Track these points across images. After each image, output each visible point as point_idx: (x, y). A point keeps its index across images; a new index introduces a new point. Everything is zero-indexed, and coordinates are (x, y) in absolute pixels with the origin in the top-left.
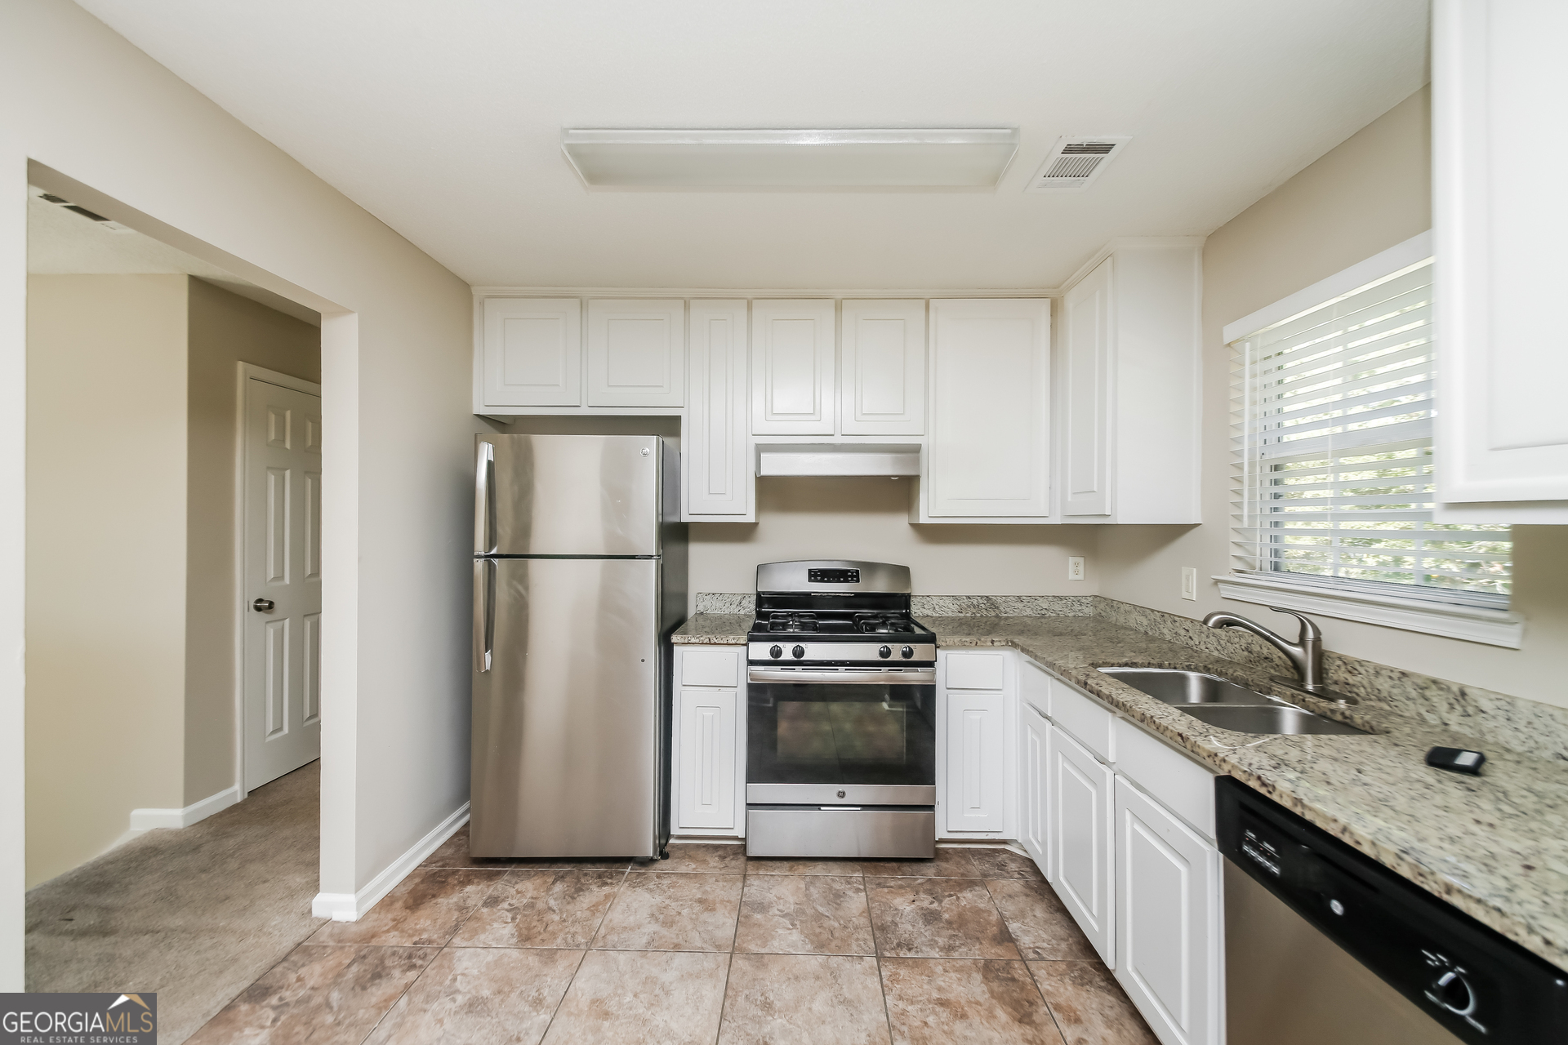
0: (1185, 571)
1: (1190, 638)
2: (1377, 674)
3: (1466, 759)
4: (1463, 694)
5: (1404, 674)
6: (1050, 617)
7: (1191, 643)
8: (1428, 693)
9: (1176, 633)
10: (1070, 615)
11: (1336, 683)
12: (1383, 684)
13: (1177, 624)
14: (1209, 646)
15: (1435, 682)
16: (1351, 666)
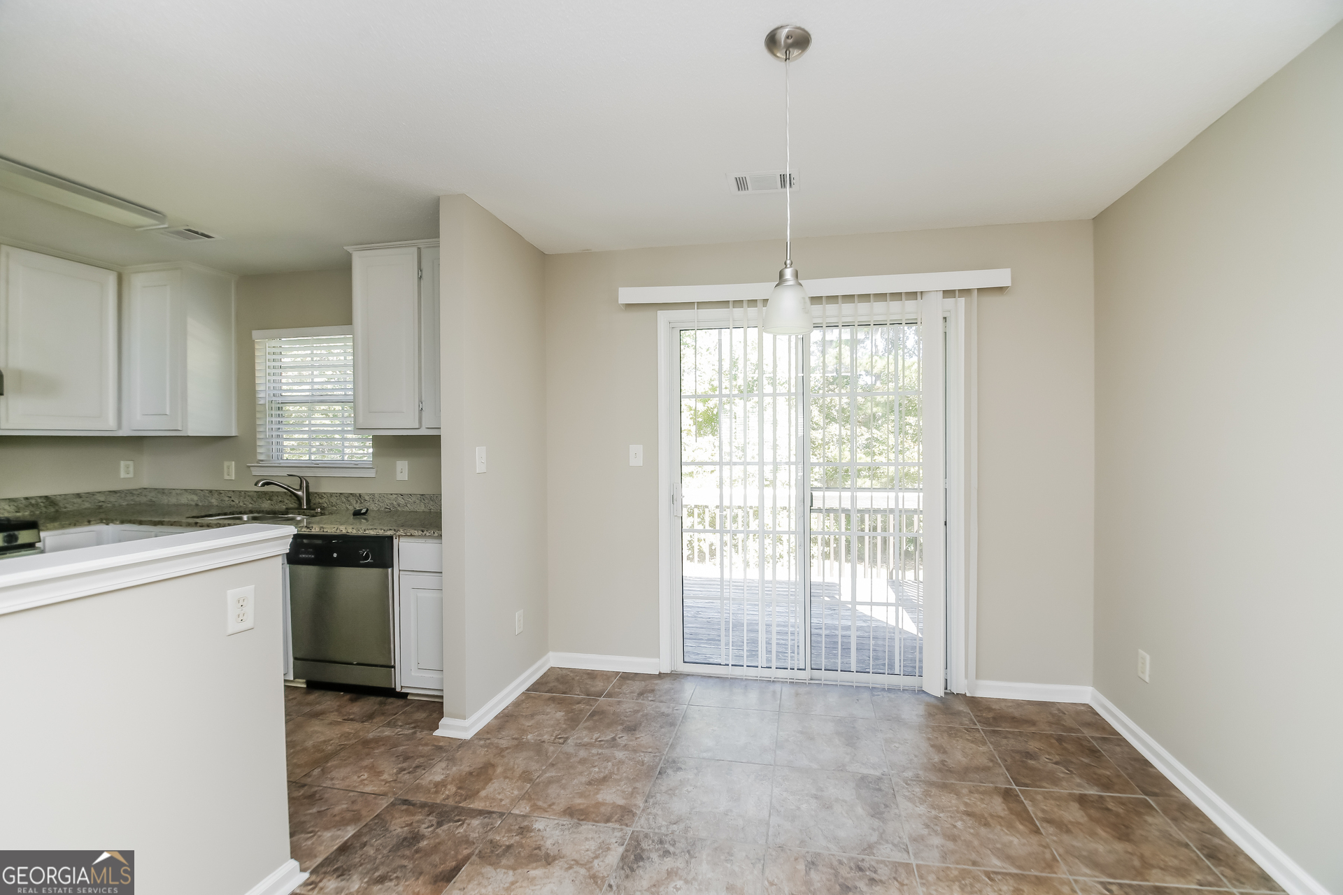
0: (226, 464)
1: (233, 501)
2: (331, 496)
3: (364, 511)
4: (360, 496)
5: (341, 494)
6: (106, 507)
7: (233, 503)
8: (349, 499)
9: (222, 500)
10: (124, 504)
11: (315, 504)
12: (334, 500)
13: (223, 495)
14: (246, 503)
15: (351, 494)
16: (320, 495)
